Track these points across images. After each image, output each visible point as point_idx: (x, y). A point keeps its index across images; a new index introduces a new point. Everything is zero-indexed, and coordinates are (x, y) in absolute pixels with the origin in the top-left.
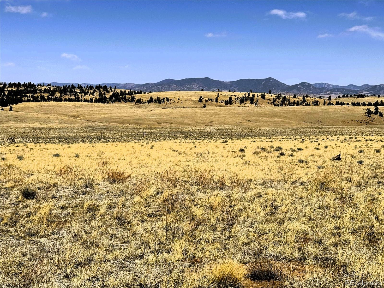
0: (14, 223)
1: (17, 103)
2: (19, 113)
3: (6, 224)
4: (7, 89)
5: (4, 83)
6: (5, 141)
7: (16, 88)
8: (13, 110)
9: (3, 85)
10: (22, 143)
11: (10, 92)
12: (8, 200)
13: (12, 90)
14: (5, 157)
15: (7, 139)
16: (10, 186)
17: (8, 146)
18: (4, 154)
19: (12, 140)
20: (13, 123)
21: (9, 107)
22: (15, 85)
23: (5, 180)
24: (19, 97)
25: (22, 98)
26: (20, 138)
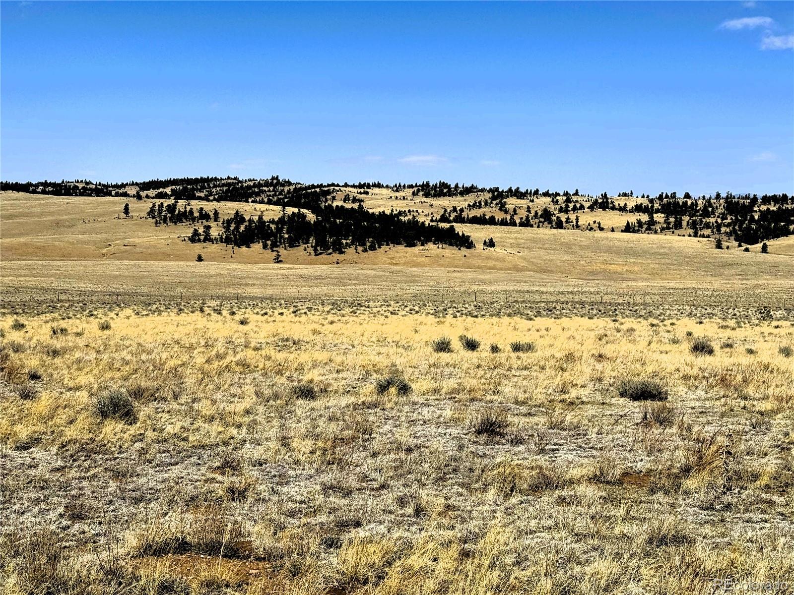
0: (783, 487)
1: (777, 236)
2: (781, 258)
3: (767, 487)
4: (758, 207)
5: (752, 196)
6: (751, 314)
7: (777, 206)
8: (768, 250)
9: (751, 199)
10: (786, 320)
11: (764, 215)
12: (767, 438)
13: (768, 209)
14: (753, 348)
15: (756, 312)
16: (770, 408)
17: (757, 325)
18: (751, 341)
19: (766, 314)
20: (768, 277)
21: (759, 246)
22: (775, 199)
23: (757, 395)
24: (782, 224)
25: (788, 226)
26: (781, 310)
